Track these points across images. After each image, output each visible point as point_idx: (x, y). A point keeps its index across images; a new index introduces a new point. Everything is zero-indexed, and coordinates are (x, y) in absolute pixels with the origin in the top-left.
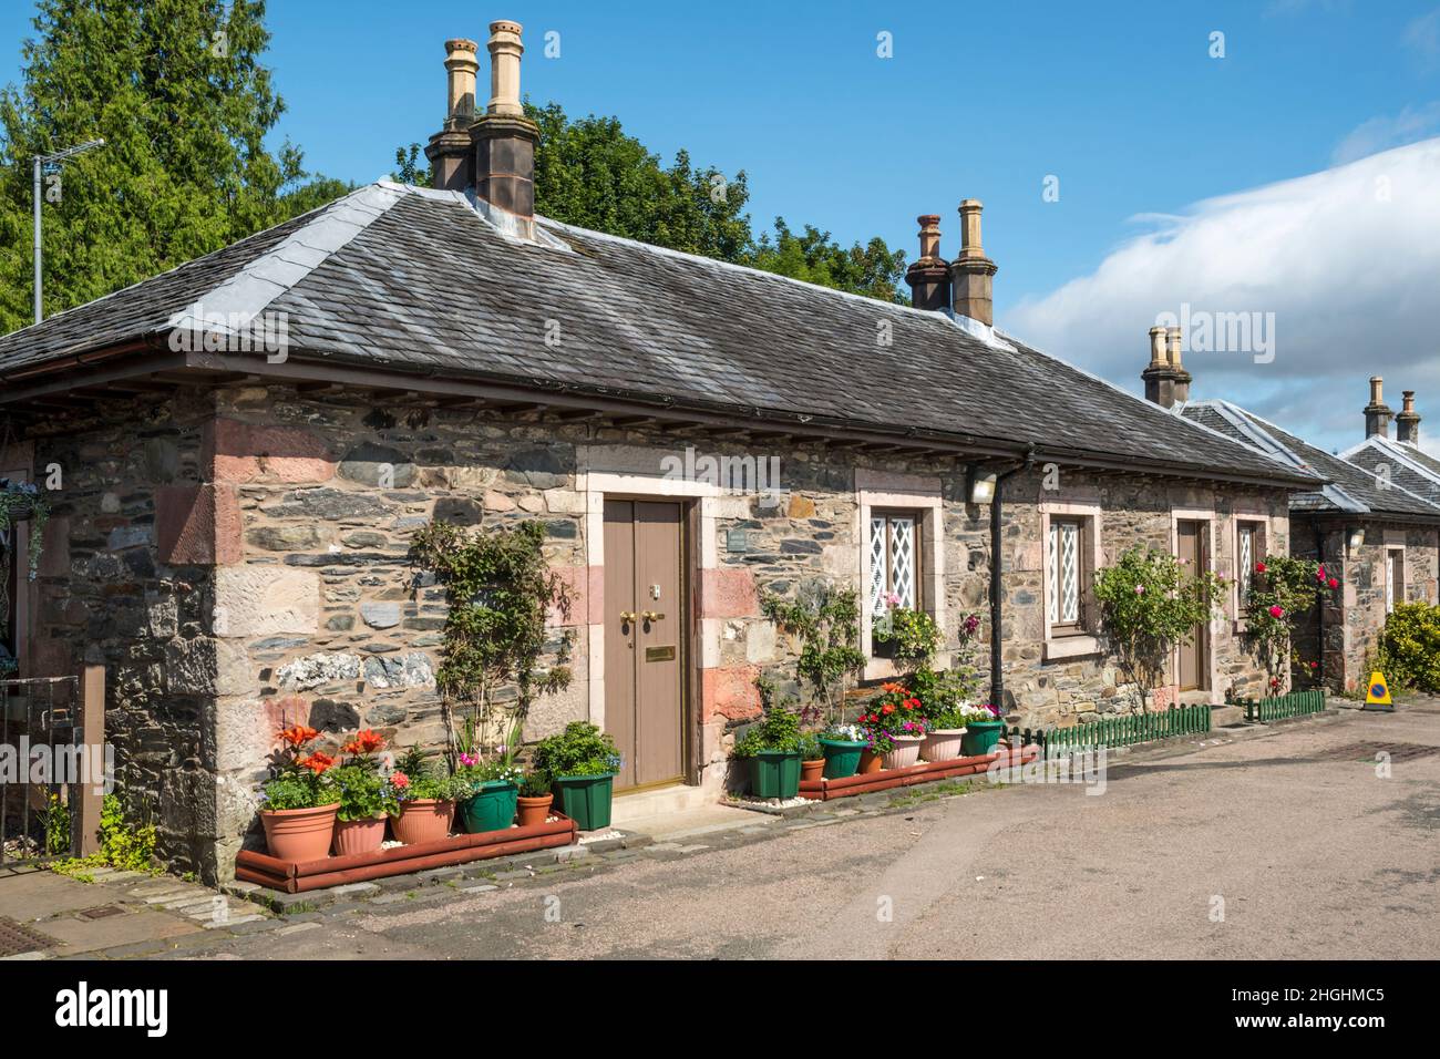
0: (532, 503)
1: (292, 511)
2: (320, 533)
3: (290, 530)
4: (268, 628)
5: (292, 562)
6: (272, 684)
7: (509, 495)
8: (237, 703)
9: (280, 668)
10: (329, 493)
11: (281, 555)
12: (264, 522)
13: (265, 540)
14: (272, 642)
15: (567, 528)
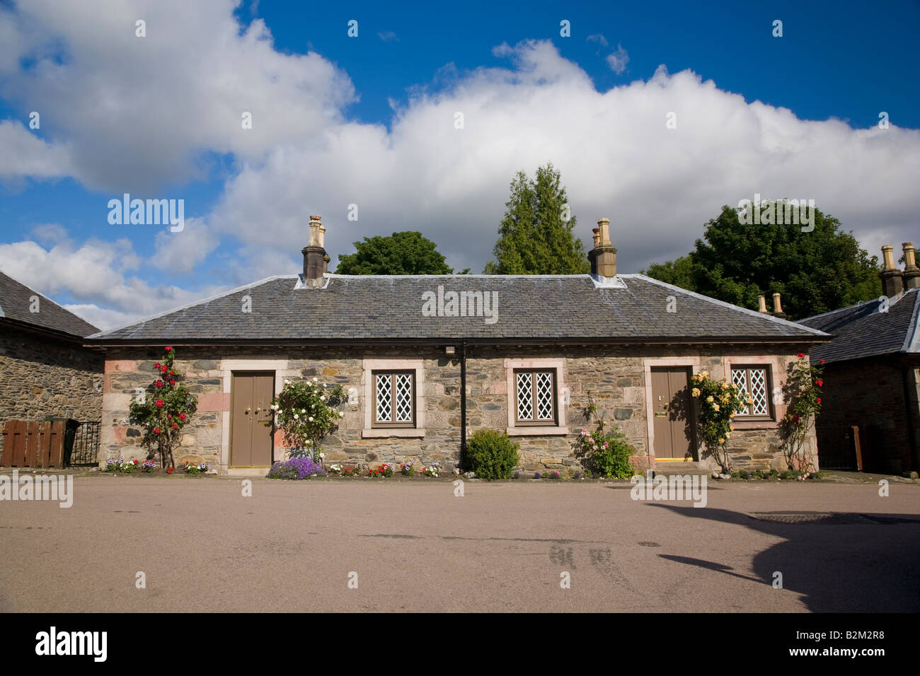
0: (203, 375)
1: (125, 379)
2: (132, 385)
3: (124, 384)
4: (114, 409)
5: (124, 392)
6: (117, 423)
7: (195, 372)
8: (106, 428)
9: (119, 419)
10: (135, 374)
11: (121, 390)
12: (117, 382)
13: (116, 386)
14: (117, 412)
15: (217, 382)
